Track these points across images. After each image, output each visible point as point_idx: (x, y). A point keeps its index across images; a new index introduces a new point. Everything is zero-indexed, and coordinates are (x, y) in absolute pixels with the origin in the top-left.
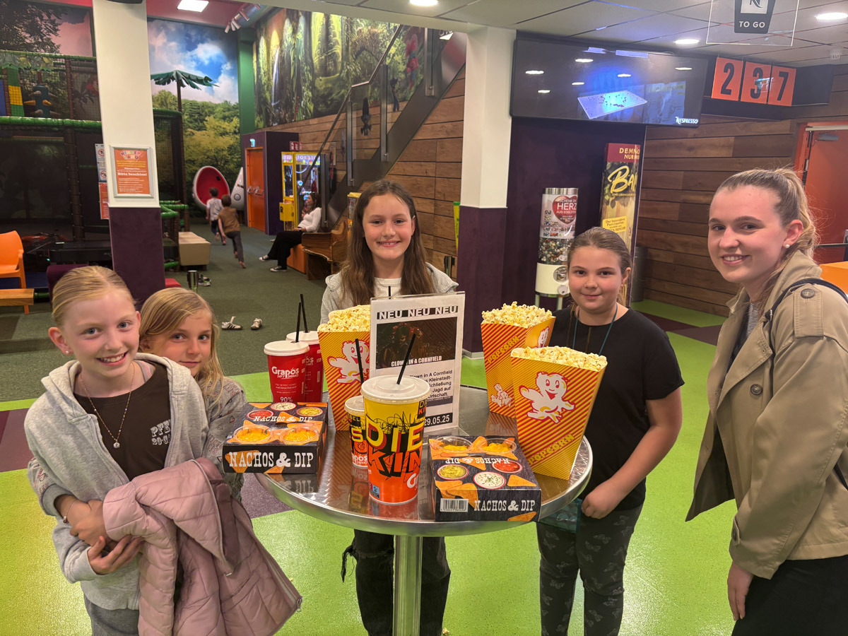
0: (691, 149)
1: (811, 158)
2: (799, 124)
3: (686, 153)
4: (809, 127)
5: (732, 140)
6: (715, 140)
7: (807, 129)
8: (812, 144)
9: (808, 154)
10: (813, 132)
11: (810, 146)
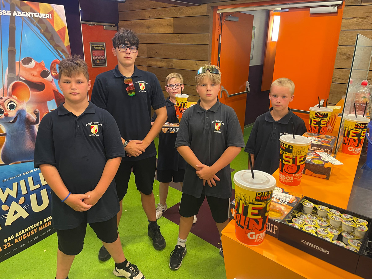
0: (148, 27)
1: (222, 34)
2: (212, 7)
3: (146, 31)
4: (219, 10)
5: (172, 20)
6: (162, 21)
7: (218, 12)
8: (223, 24)
9: (220, 31)
10: (222, 13)
11: (221, 25)
